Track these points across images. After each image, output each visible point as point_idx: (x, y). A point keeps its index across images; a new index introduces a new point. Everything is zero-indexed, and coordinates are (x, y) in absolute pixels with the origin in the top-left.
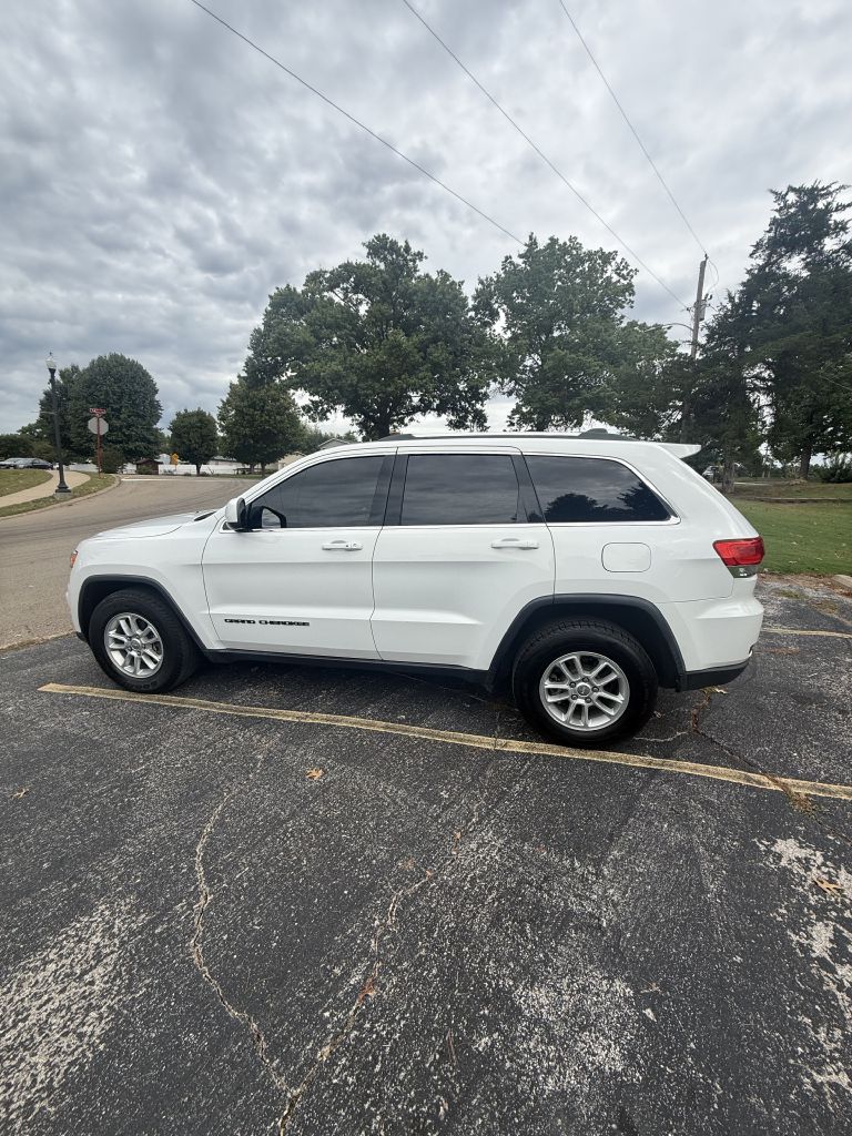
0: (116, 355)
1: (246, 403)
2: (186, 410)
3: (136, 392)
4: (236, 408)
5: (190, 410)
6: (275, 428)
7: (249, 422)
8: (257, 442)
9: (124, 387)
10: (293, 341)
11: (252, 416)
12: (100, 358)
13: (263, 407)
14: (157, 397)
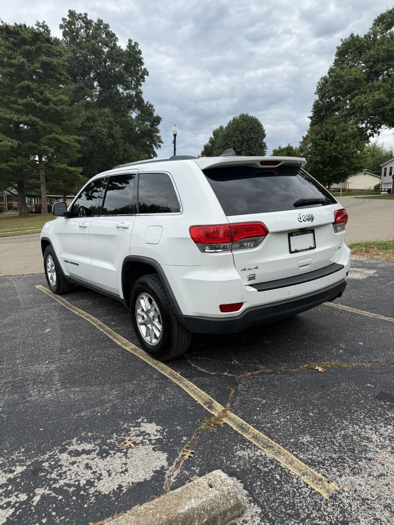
0: (243, 115)
1: (319, 137)
2: (280, 148)
3: (252, 139)
4: (312, 140)
5: (283, 147)
6: (341, 154)
7: (320, 151)
8: (326, 166)
9: (245, 136)
10: (345, 81)
11: (323, 146)
12: (234, 119)
13: (333, 137)
14: (264, 140)
